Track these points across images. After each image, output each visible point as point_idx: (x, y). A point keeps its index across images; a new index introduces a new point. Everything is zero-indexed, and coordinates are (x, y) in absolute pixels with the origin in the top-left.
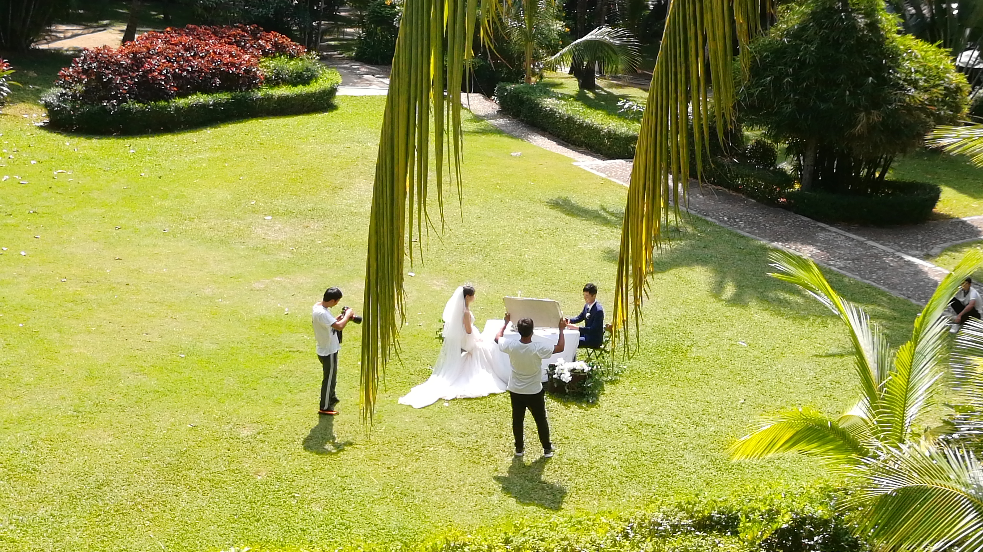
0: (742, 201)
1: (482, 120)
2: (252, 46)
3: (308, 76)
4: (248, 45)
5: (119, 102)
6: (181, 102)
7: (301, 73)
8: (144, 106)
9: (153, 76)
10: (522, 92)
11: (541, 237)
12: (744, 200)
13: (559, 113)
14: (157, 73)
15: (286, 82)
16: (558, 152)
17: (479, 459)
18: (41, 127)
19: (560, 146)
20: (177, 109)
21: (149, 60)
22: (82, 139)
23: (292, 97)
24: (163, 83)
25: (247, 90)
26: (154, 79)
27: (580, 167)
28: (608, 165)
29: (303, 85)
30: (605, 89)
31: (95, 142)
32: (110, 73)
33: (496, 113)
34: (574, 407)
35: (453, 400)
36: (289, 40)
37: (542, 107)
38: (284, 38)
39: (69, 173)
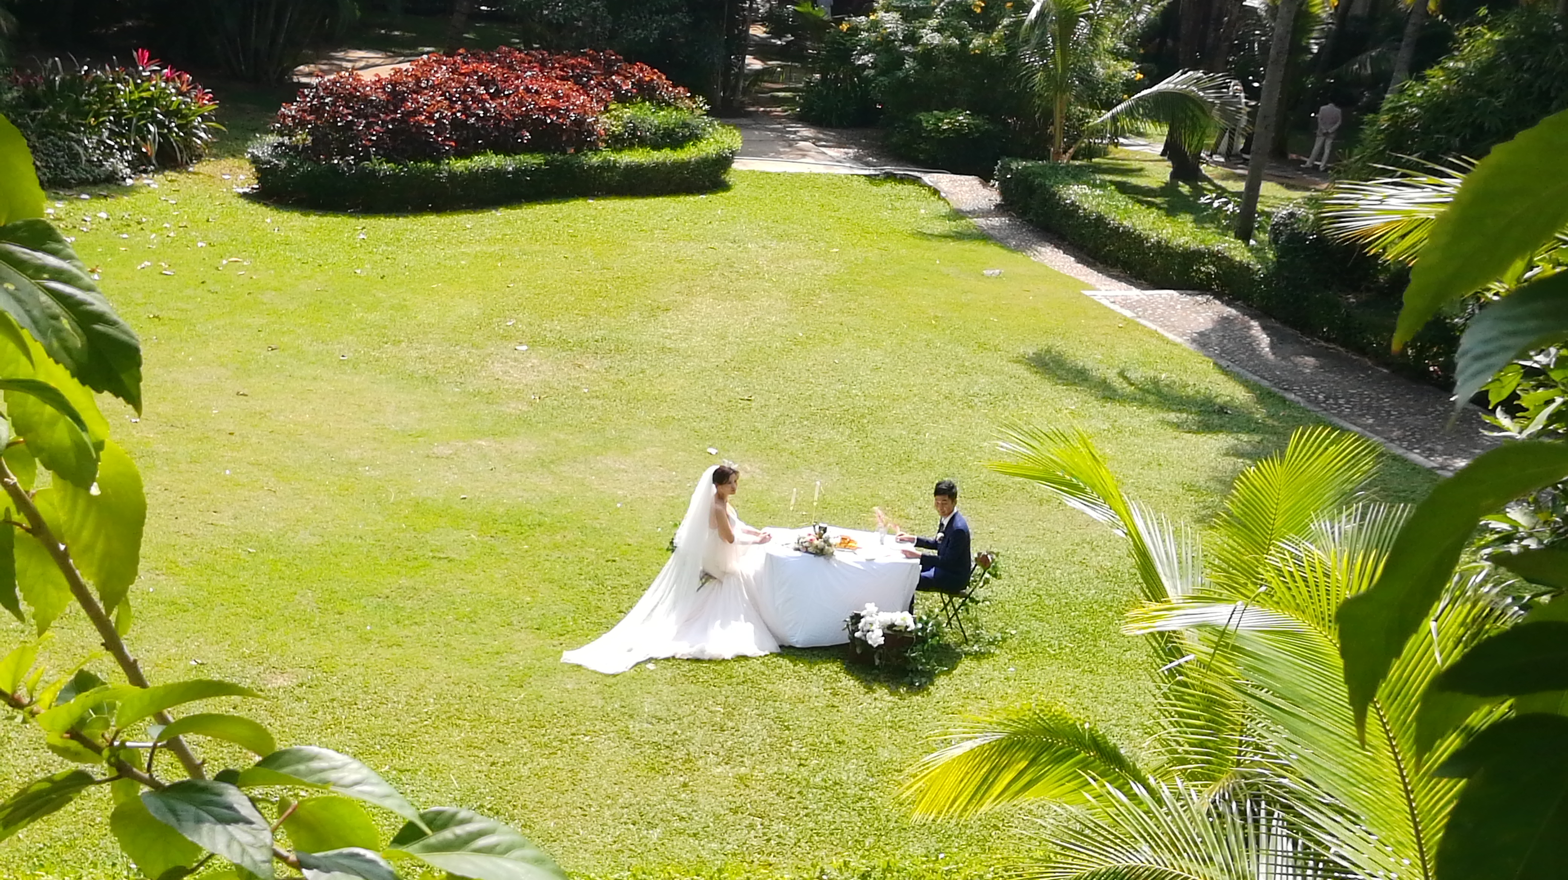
0: (1364, 369)
1: (962, 218)
2: (599, 84)
3: (683, 136)
4: (592, 82)
5: (359, 159)
6: (459, 165)
7: (673, 129)
8: (397, 168)
9: (417, 121)
10: (1034, 173)
11: (970, 407)
12: (1370, 368)
13: (1085, 209)
14: (423, 117)
15: (643, 143)
16: (1072, 275)
17: (667, 763)
18: (245, 195)
19: (1080, 265)
20: (452, 175)
21: (415, 96)
22: (296, 215)
23: (648, 167)
24: (432, 133)
25: (578, 151)
26: (419, 125)
27: (1095, 298)
28: (1145, 297)
29: (671, 149)
30: (1216, 181)
31: (314, 220)
32: (350, 114)
33: (993, 208)
34: (882, 692)
35: (667, 659)
36: (664, 77)
37: (1060, 197)
38: (655, 73)
39: (245, 263)
